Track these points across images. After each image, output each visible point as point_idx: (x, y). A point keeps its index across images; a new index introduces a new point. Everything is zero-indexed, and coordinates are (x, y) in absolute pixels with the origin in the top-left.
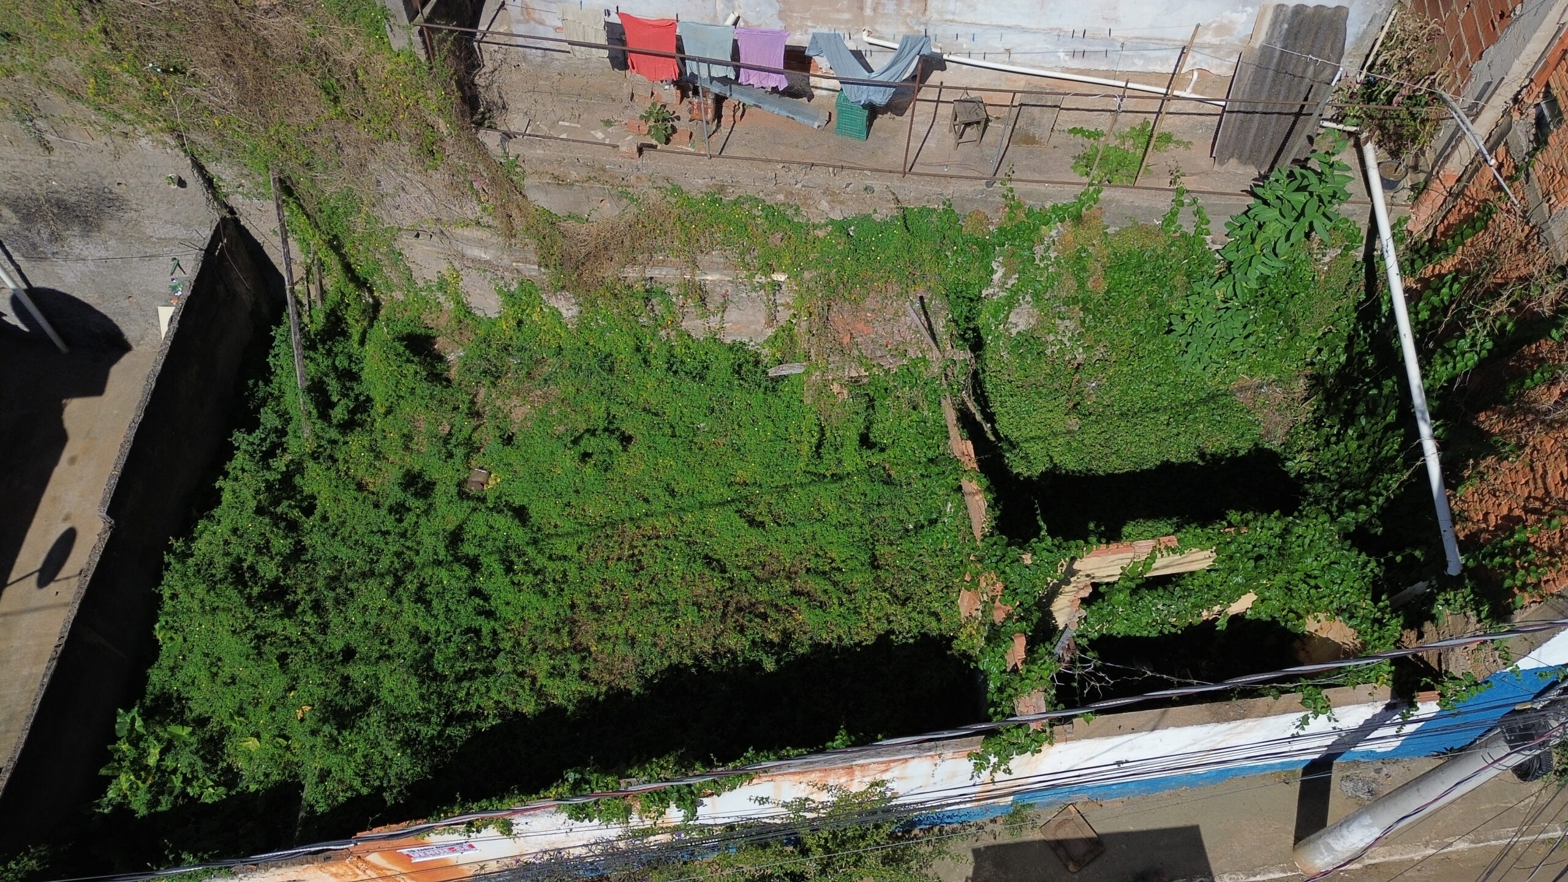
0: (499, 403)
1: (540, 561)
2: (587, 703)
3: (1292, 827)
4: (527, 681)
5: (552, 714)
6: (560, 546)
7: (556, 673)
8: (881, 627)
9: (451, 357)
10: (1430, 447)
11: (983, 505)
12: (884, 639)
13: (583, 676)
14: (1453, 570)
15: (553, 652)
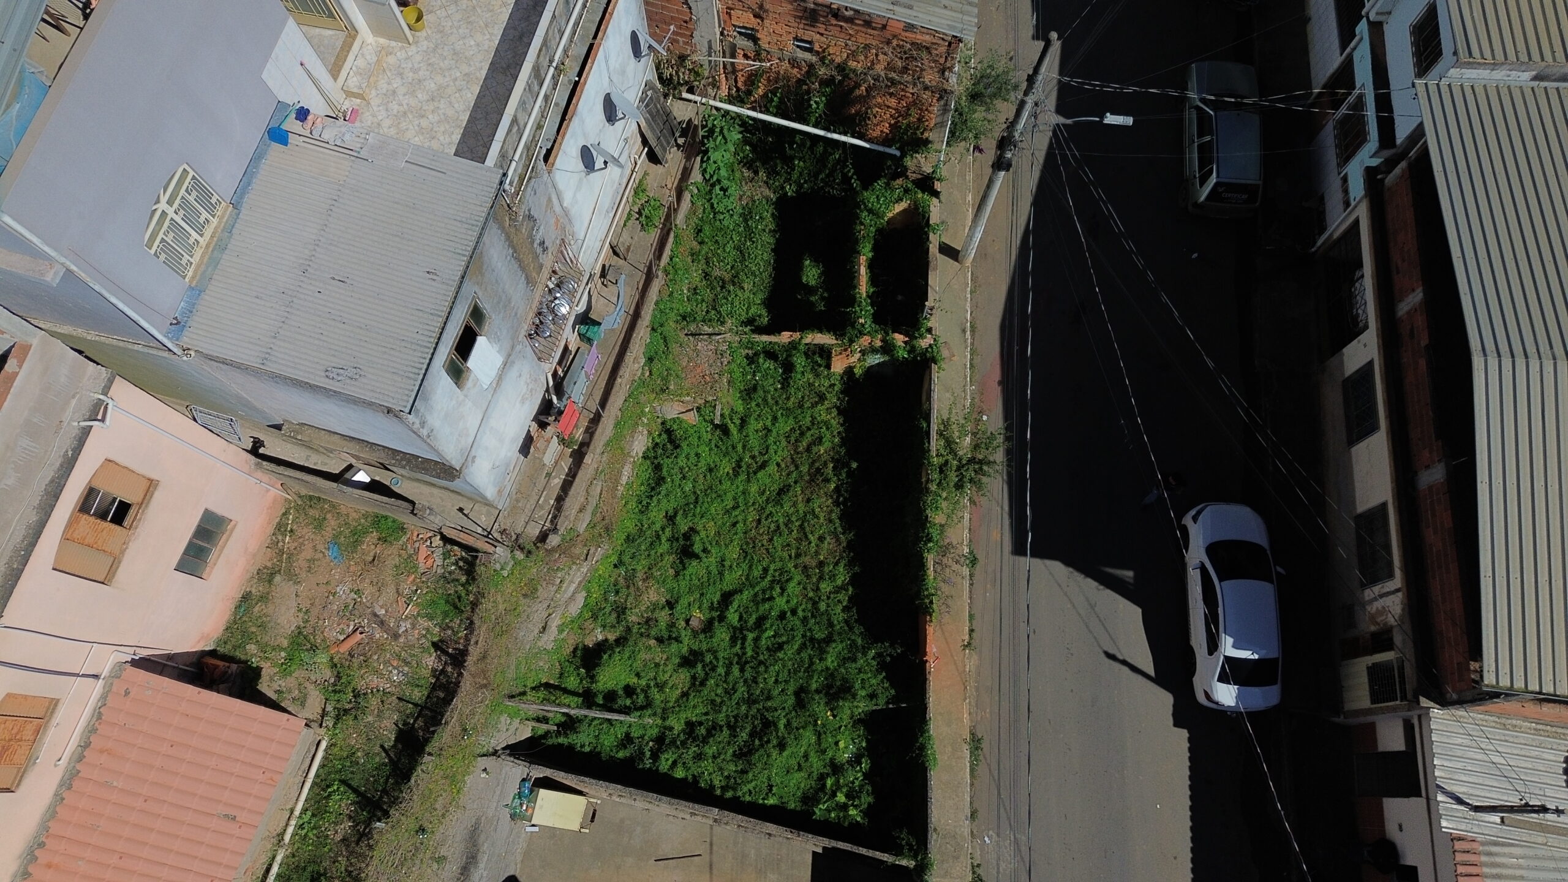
0: (643, 608)
1: (765, 583)
2: (850, 564)
3: (951, 261)
4: (832, 596)
5: (854, 581)
6: (757, 572)
7: (833, 577)
8: (835, 412)
9: (600, 637)
10: (843, 138)
11: (819, 335)
12: (841, 412)
13: (837, 564)
14: (898, 153)
15: (821, 578)
